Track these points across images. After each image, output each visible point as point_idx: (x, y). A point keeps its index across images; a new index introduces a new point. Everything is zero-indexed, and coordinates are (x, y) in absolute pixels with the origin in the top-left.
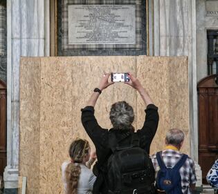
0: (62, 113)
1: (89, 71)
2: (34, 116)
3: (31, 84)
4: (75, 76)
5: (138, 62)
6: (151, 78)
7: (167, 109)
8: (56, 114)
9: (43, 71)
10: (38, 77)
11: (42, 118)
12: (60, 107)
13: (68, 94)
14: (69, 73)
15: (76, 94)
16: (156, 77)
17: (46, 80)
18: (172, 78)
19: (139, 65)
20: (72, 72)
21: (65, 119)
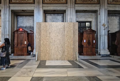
0: (47, 36)
1: (53, 26)
2: (40, 37)
3: (39, 29)
4: (50, 27)
5: (65, 24)
6: (68, 28)
7: (72, 36)
8: (45, 37)
9: (42, 26)
10: (41, 27)
11: (41, 37)
12: (46, 35)
13: (48, 32)
14: (48, 26)
15: (50, 31)
16: (70, 27)
17: (42, 28)
18: (74, 28)
19: (66, 25)
20: (49, 26)
21: (47, 38)
